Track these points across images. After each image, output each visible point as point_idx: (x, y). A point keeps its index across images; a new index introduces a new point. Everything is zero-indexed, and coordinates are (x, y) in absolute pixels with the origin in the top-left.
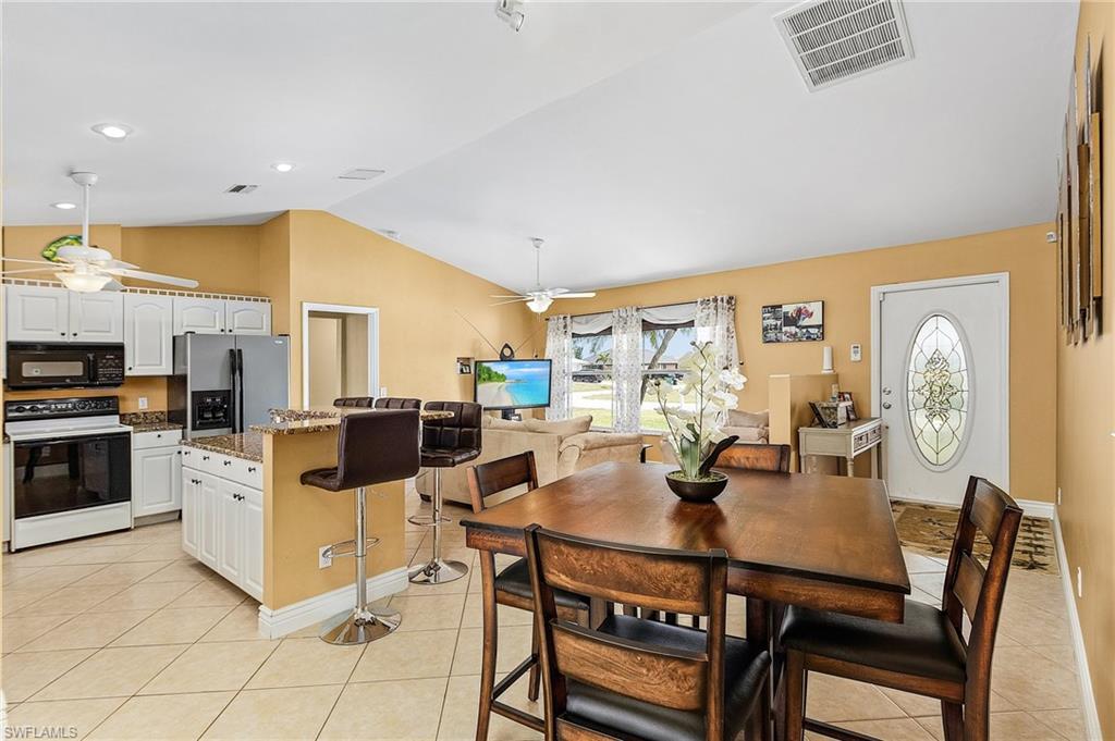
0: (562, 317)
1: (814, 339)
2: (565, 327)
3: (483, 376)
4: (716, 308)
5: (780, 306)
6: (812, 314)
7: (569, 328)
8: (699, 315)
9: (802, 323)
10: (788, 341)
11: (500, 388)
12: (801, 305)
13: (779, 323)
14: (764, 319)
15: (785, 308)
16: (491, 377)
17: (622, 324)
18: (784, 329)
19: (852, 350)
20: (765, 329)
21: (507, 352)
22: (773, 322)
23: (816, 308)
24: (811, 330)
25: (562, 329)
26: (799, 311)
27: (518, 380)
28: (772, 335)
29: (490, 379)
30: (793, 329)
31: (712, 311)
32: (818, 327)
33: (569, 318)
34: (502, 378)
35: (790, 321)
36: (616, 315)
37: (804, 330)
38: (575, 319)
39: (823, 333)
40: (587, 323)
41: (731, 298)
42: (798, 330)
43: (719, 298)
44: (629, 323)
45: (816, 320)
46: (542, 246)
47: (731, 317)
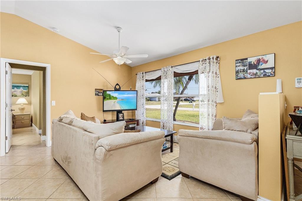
0: (142, 73)
1: (269, 76)
2: (143, 77)
3: (107, 98)
4: (209, 63)
5: (247, 59)
6: (267, 62)
7: (144, 77)
8: (201, 67)
9: (260, 67)
10: (251, 78)
11: (114, 102)
12: (260, 57)
13: (246, 68)
14: (236, 66)
15: (249, 60)
16: (110, 98)
17: (165, 74)
18: (249, 71)
19: (296, 81)
20: (237, 72)
21: (118, 87)
22: (242, 68)
23: (270, 58)
24: (267, 71)
25: (142, 78)
26: (259, 61)
27: (122, 99)
28: (241, 75)
29: (110, 99)
30: (255, 71)
31: (208, 64)
32: (272, 68)
33: (144, 73)
34: (116, 98)
35: (252, 66)
36: (163, 70)
37: (262, 71)
38: (147, 74)
39: (274, 72)
40: (151, 74)
41: (217, 57)
42: (257, 71)
43: (211, 58)
44: (168, 73)
45: (271, 64)
46: (121, 31)
47: (218, 67)
